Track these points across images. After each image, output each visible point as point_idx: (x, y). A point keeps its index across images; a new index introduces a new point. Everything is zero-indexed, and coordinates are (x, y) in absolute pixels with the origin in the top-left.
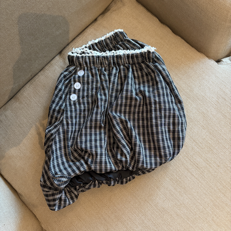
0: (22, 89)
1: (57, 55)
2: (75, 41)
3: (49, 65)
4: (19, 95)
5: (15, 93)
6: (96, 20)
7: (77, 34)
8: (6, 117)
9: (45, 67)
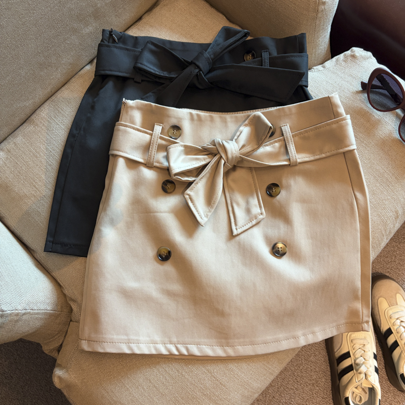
0: (39, 109)
1: (88, 64)
4: (33, 117)
5: (29, 115)
6: (140, 19)
9: (71, 80)
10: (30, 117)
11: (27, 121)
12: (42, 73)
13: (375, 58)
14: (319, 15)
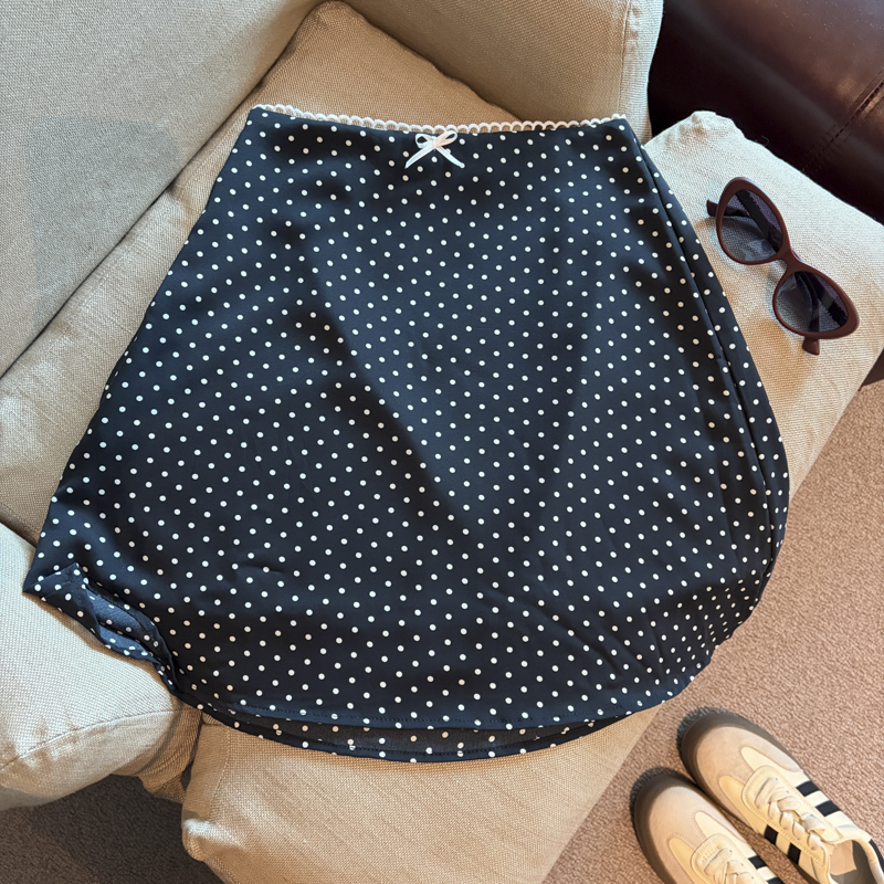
0: (73, 298)
2: (209, 148)
3: (144, 222)
4: (63, 317)
5: (54, 313)
6: (259, 85)
7: (213, 129)
8: (37, 381)
10: (56, 315)
11: (52, 325)
12: (75, 226)
13: (739, 131)
14: (628, 58)
